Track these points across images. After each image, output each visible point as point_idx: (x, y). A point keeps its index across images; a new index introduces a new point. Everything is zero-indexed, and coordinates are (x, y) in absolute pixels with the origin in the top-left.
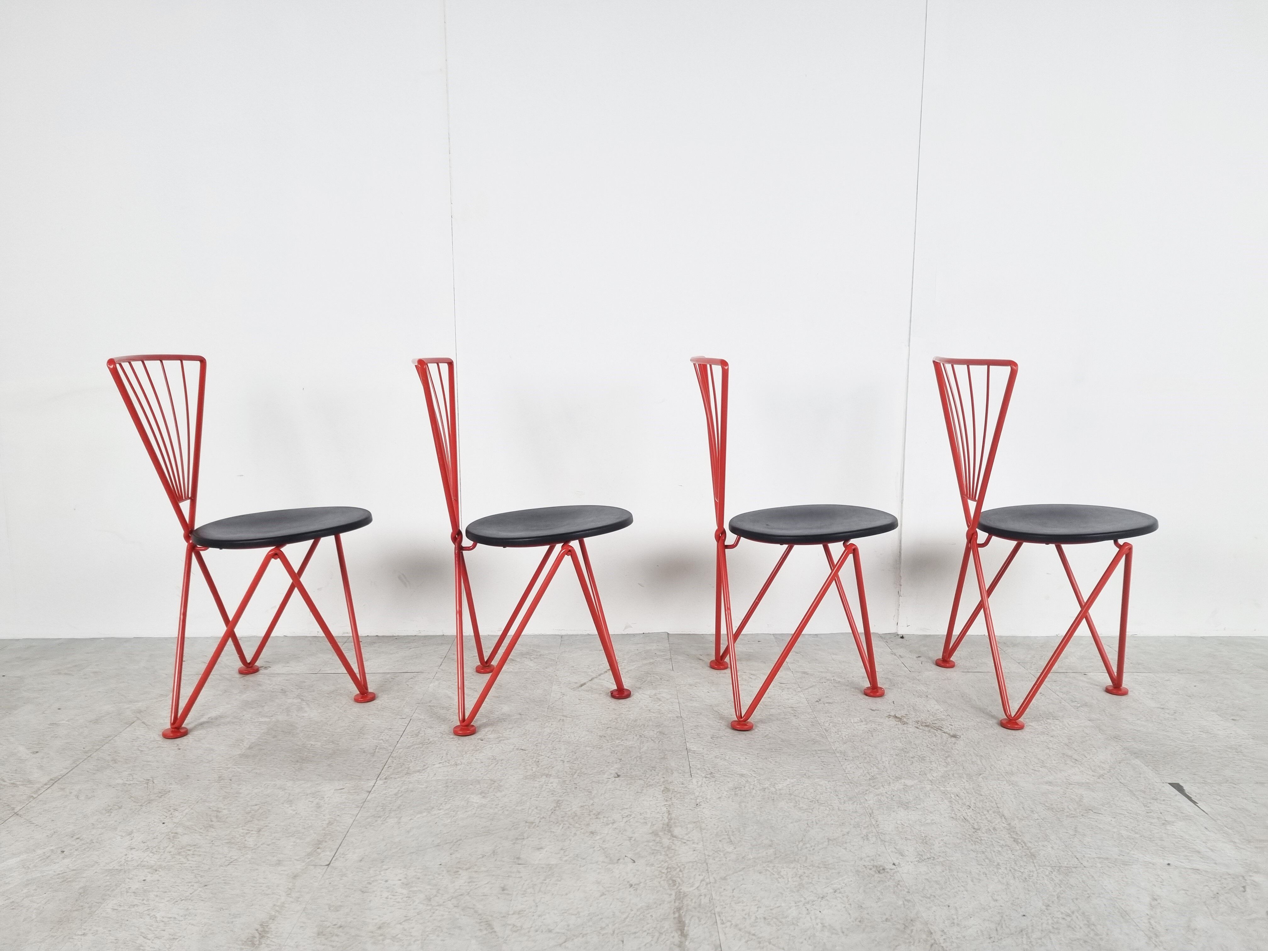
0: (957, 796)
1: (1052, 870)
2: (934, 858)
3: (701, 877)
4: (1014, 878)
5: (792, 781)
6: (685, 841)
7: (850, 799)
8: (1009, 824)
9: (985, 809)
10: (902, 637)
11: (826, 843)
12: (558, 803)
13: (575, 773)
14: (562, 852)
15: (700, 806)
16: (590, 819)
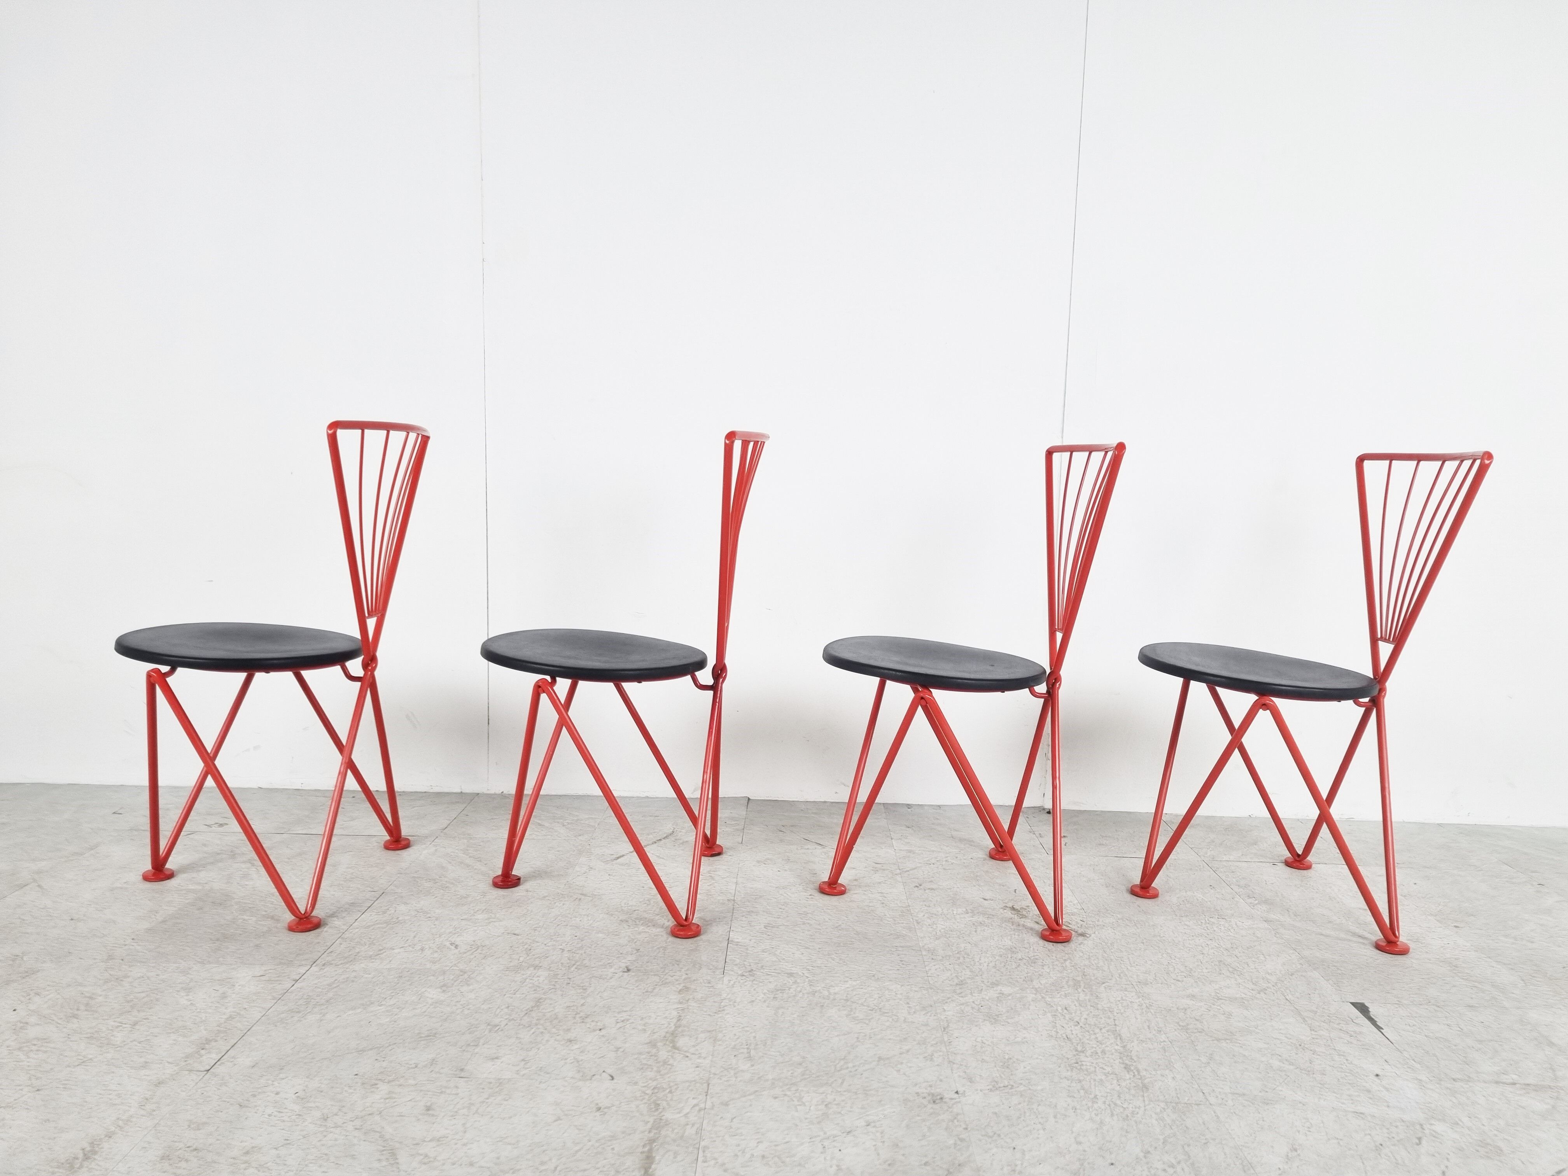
0: (1066, 1009)
1: (1166, 1107)
2: (1012, 1086)
3: (694, 1102)
4: (1112, 1115)
5: (854, 983)
6: (688, 1055)
7: (924, 1008)
8: (1124, 1047)
9: (1098, 1027)
10: (1049, 813)
11: (876, 1063)
12: (538, 1002)
13: (574, 965)
14: (523, 1063)
15: (724, 1010)
16: (574, 1023)
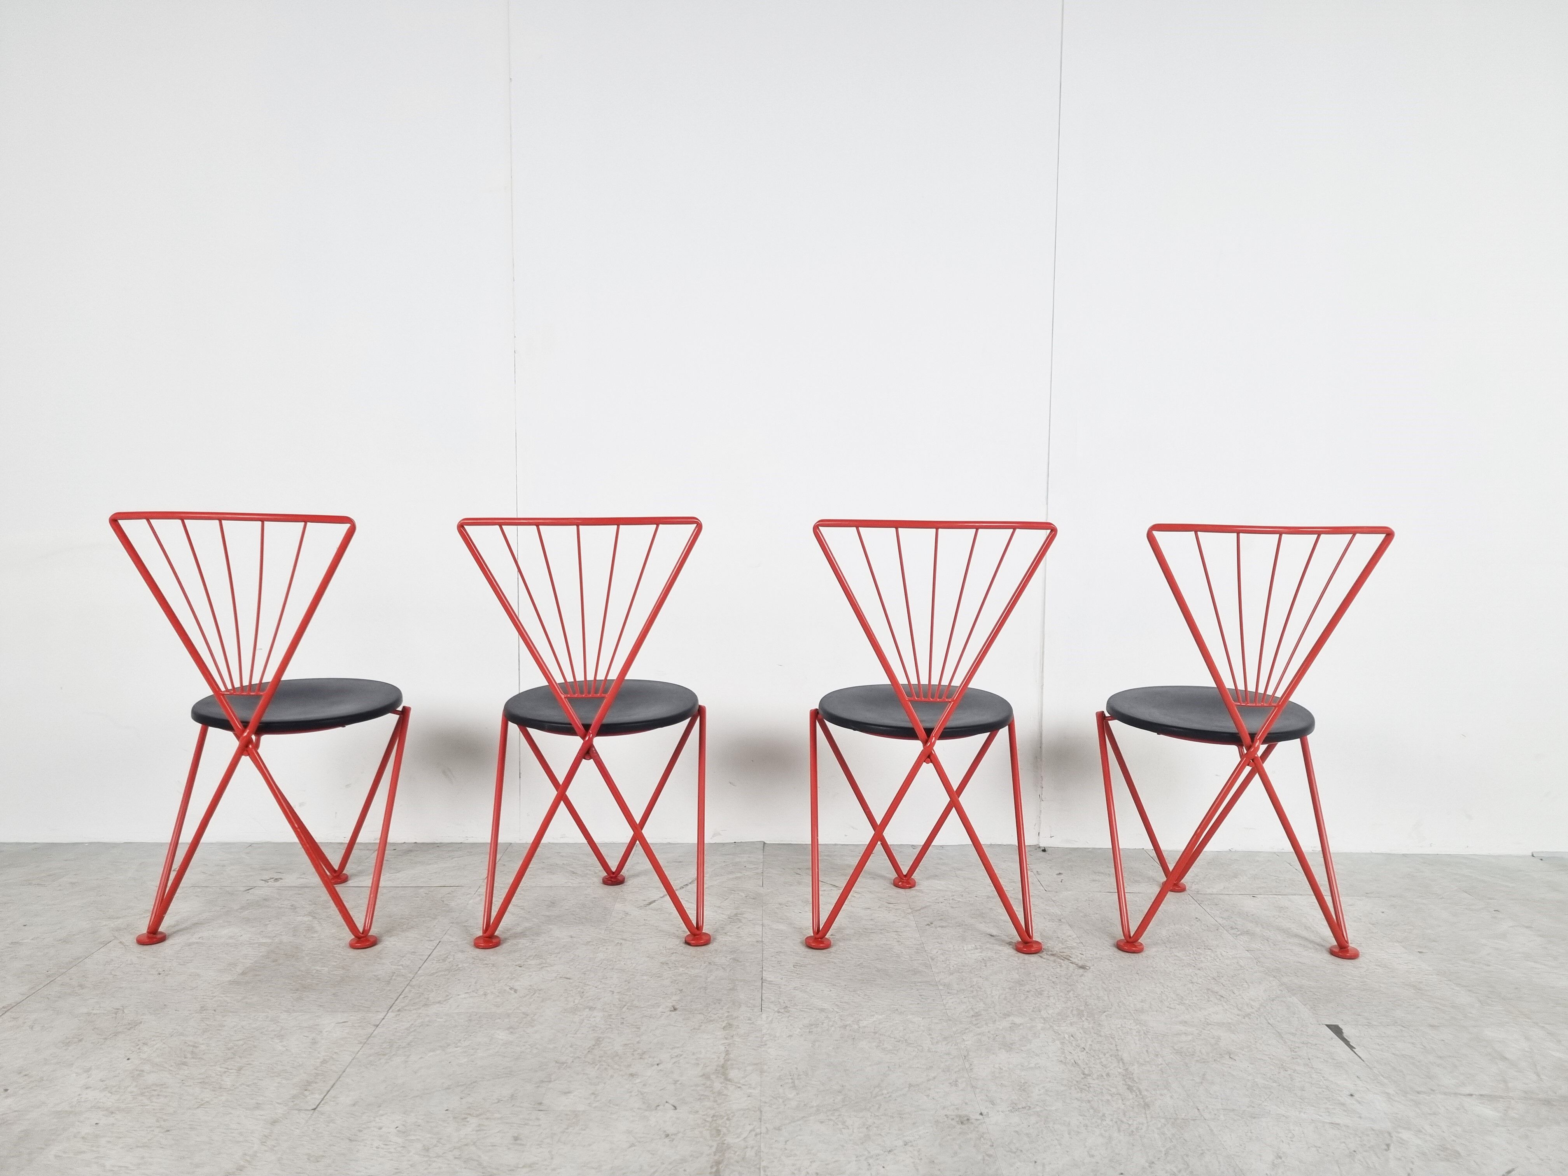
0: (1072, 1036)
1: (1166, 1123)
2: (1030, 1107)
3: (751, 1127)
4: (1120, 1131)
6: (739, 1085)
7: (945, 1038)
8: (1126, 1070)
9: (1102, 1052)
10: (1044, 851)
11: (907, 1089)
12: (598, 1041)
13: (625, 1006)
14: (593, 1097)
15: (766, 1045)
16: (633, 1059)
